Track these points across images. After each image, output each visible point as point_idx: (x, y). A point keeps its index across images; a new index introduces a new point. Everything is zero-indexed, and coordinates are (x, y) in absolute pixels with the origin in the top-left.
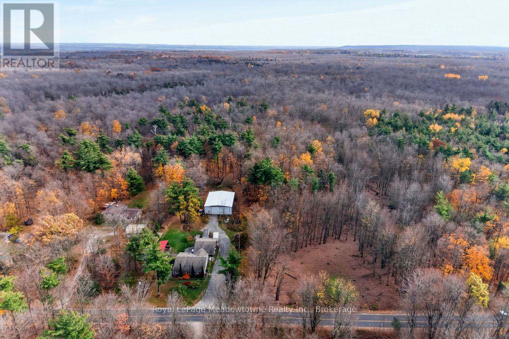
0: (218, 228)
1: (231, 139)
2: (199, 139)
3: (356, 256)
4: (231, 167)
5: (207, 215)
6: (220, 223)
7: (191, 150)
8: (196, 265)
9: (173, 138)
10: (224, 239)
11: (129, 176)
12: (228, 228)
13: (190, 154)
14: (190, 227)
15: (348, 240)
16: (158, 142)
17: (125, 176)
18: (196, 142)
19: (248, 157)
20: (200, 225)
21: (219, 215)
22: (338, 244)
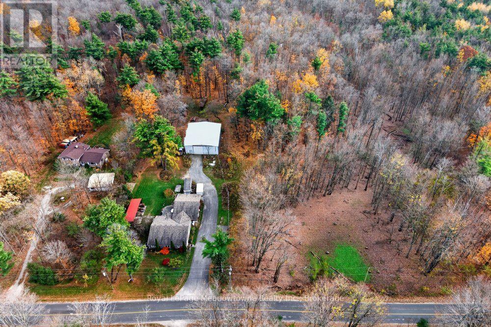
0: (203, 175)
1: (214, 47)
2: (174, 47)
3: (369, 213)
4: (216, 84)
5: (189, 155)
6: (204, 167)
7: (165, 65)
8: (176, 237)
9: (142, 45)
10: (210, 191)
11: (88, 104)
12: (215, 175)
13: (164, 70)
14: (169, 175)
15: (358, 188)
16: (124, 50)
17: (83, 103)
18: (170, 53)
19: (235, 75)
20: (181, 170)
21: (202, 156)
22: (345, 194)
